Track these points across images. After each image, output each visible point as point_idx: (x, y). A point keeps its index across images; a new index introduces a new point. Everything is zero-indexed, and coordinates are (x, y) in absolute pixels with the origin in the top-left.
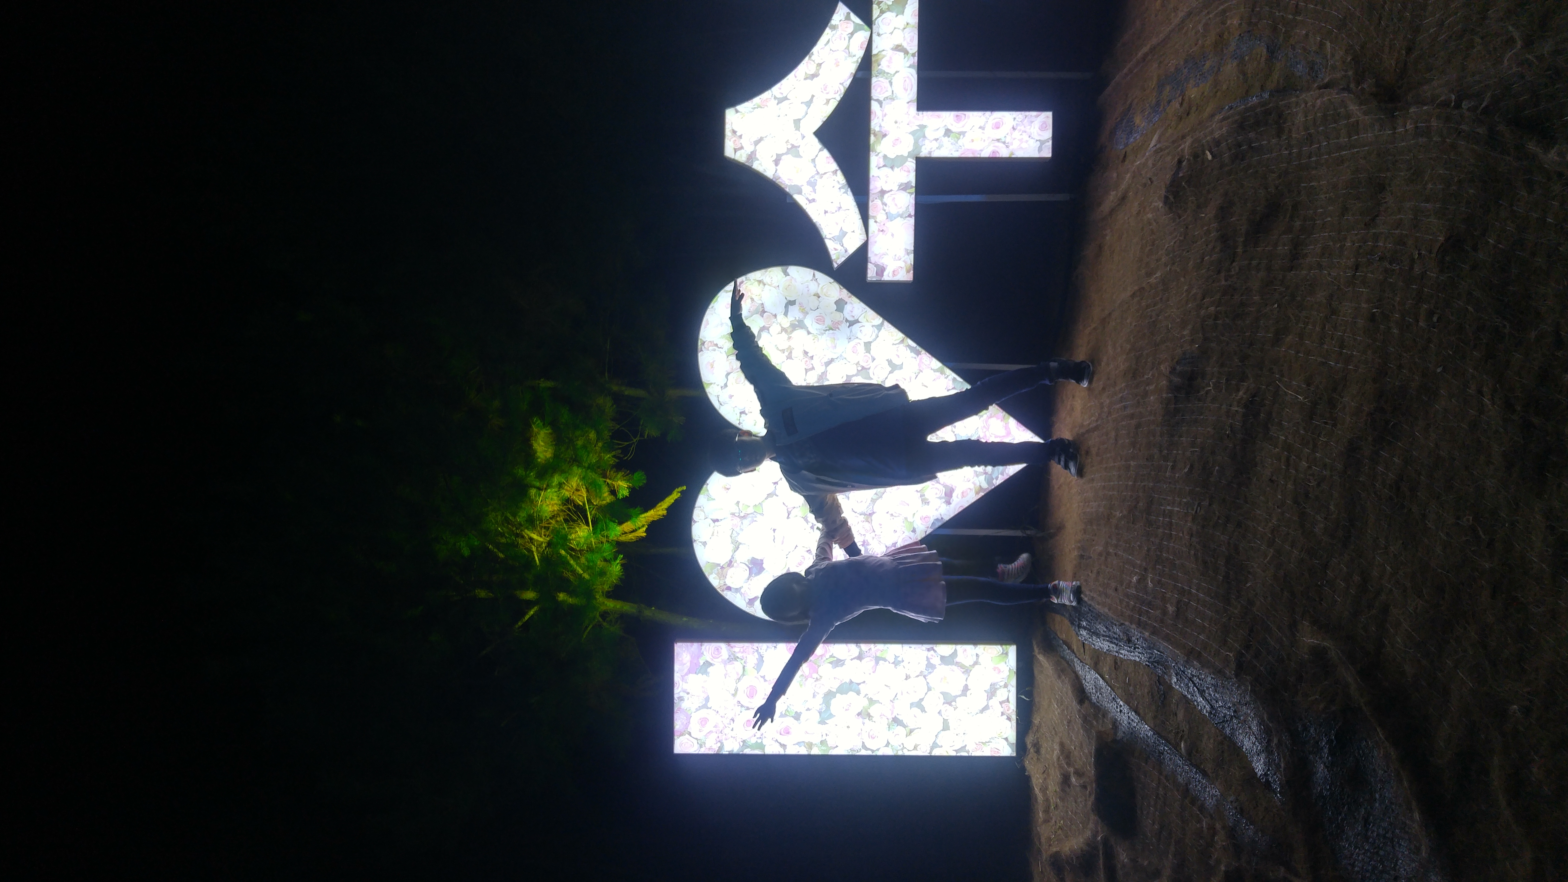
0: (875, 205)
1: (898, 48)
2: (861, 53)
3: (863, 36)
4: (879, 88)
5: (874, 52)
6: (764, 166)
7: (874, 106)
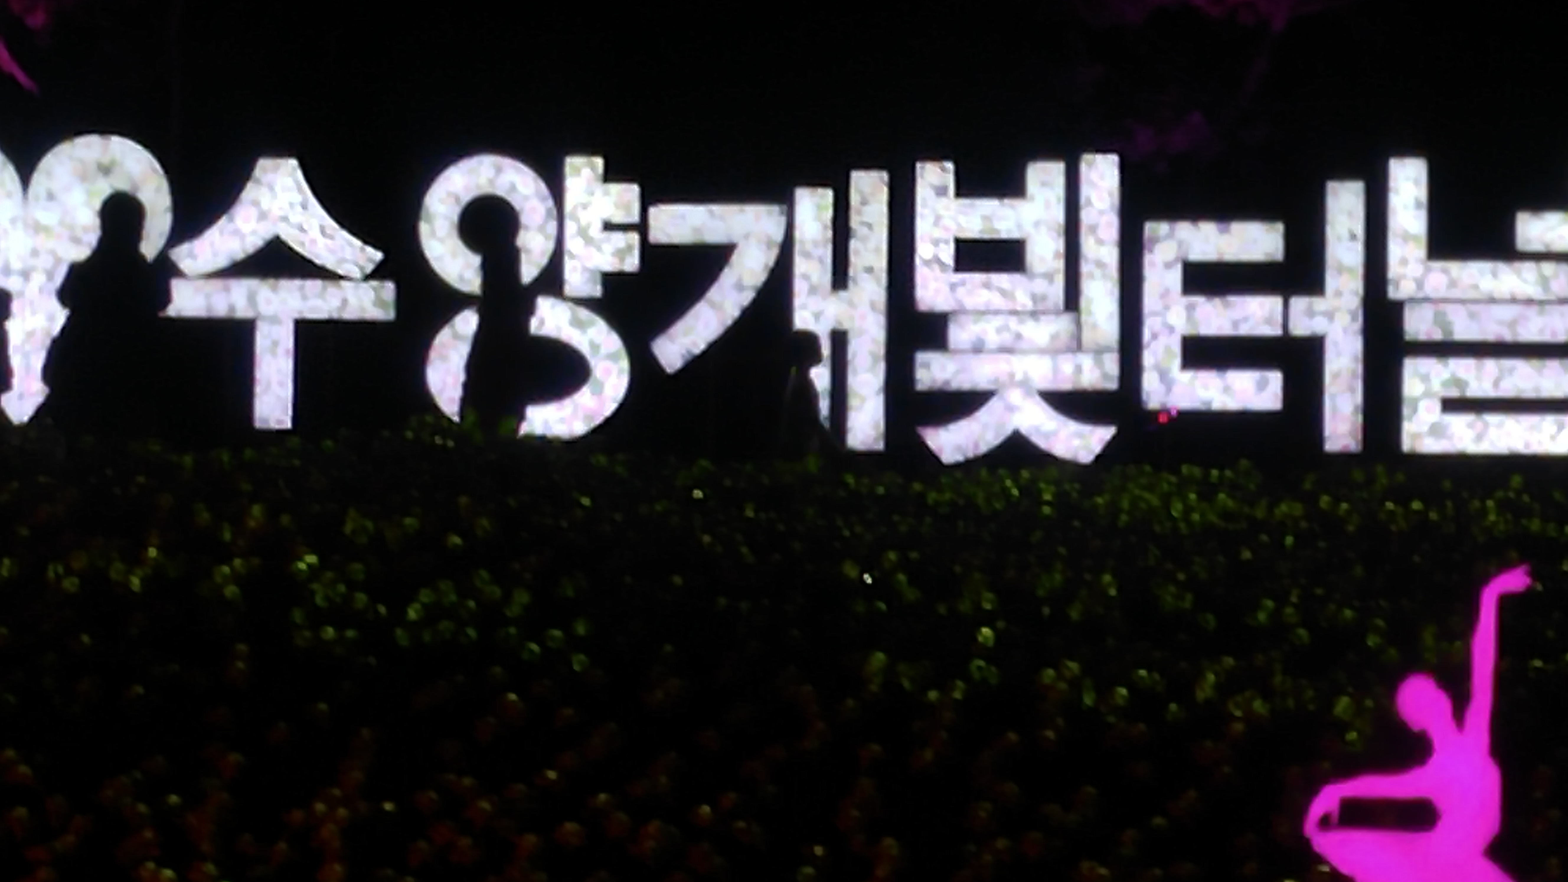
0: (218, 283)
1: (345, 302)
2: (341, 272)
3: (357, 274)
4: (313, 285)
5: (343, 283)
6: (250, 192)
7: (297, 283)
